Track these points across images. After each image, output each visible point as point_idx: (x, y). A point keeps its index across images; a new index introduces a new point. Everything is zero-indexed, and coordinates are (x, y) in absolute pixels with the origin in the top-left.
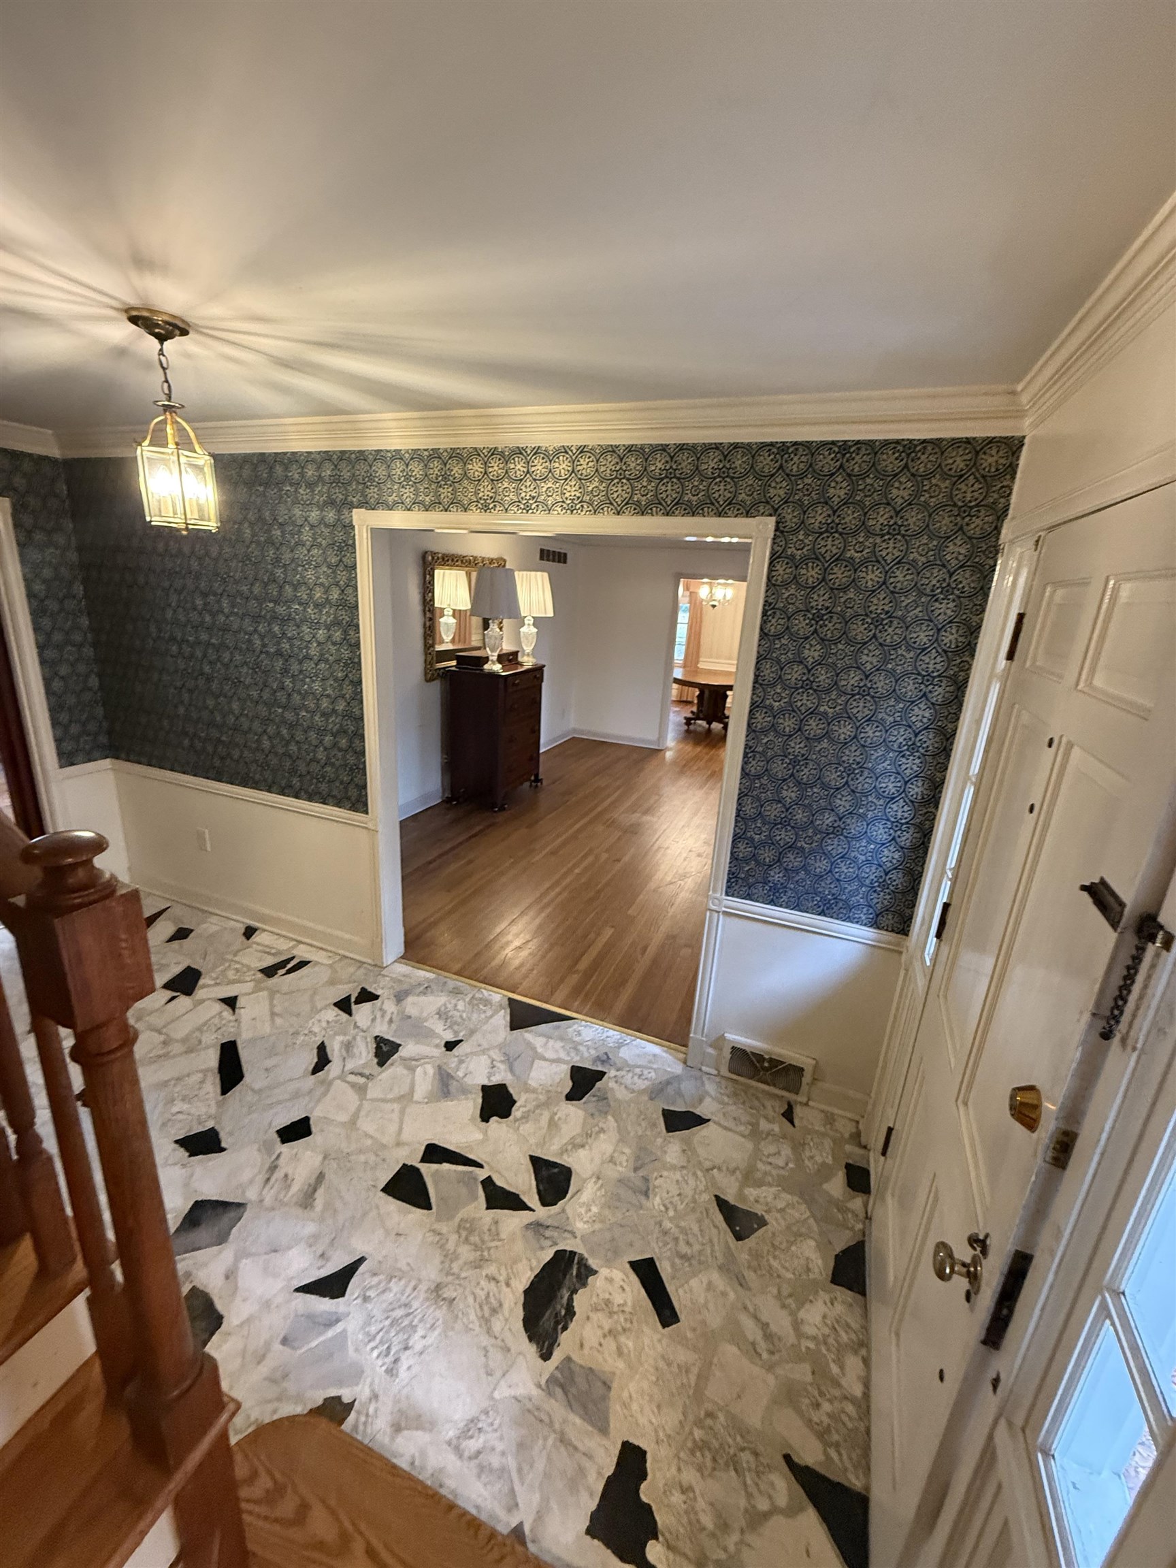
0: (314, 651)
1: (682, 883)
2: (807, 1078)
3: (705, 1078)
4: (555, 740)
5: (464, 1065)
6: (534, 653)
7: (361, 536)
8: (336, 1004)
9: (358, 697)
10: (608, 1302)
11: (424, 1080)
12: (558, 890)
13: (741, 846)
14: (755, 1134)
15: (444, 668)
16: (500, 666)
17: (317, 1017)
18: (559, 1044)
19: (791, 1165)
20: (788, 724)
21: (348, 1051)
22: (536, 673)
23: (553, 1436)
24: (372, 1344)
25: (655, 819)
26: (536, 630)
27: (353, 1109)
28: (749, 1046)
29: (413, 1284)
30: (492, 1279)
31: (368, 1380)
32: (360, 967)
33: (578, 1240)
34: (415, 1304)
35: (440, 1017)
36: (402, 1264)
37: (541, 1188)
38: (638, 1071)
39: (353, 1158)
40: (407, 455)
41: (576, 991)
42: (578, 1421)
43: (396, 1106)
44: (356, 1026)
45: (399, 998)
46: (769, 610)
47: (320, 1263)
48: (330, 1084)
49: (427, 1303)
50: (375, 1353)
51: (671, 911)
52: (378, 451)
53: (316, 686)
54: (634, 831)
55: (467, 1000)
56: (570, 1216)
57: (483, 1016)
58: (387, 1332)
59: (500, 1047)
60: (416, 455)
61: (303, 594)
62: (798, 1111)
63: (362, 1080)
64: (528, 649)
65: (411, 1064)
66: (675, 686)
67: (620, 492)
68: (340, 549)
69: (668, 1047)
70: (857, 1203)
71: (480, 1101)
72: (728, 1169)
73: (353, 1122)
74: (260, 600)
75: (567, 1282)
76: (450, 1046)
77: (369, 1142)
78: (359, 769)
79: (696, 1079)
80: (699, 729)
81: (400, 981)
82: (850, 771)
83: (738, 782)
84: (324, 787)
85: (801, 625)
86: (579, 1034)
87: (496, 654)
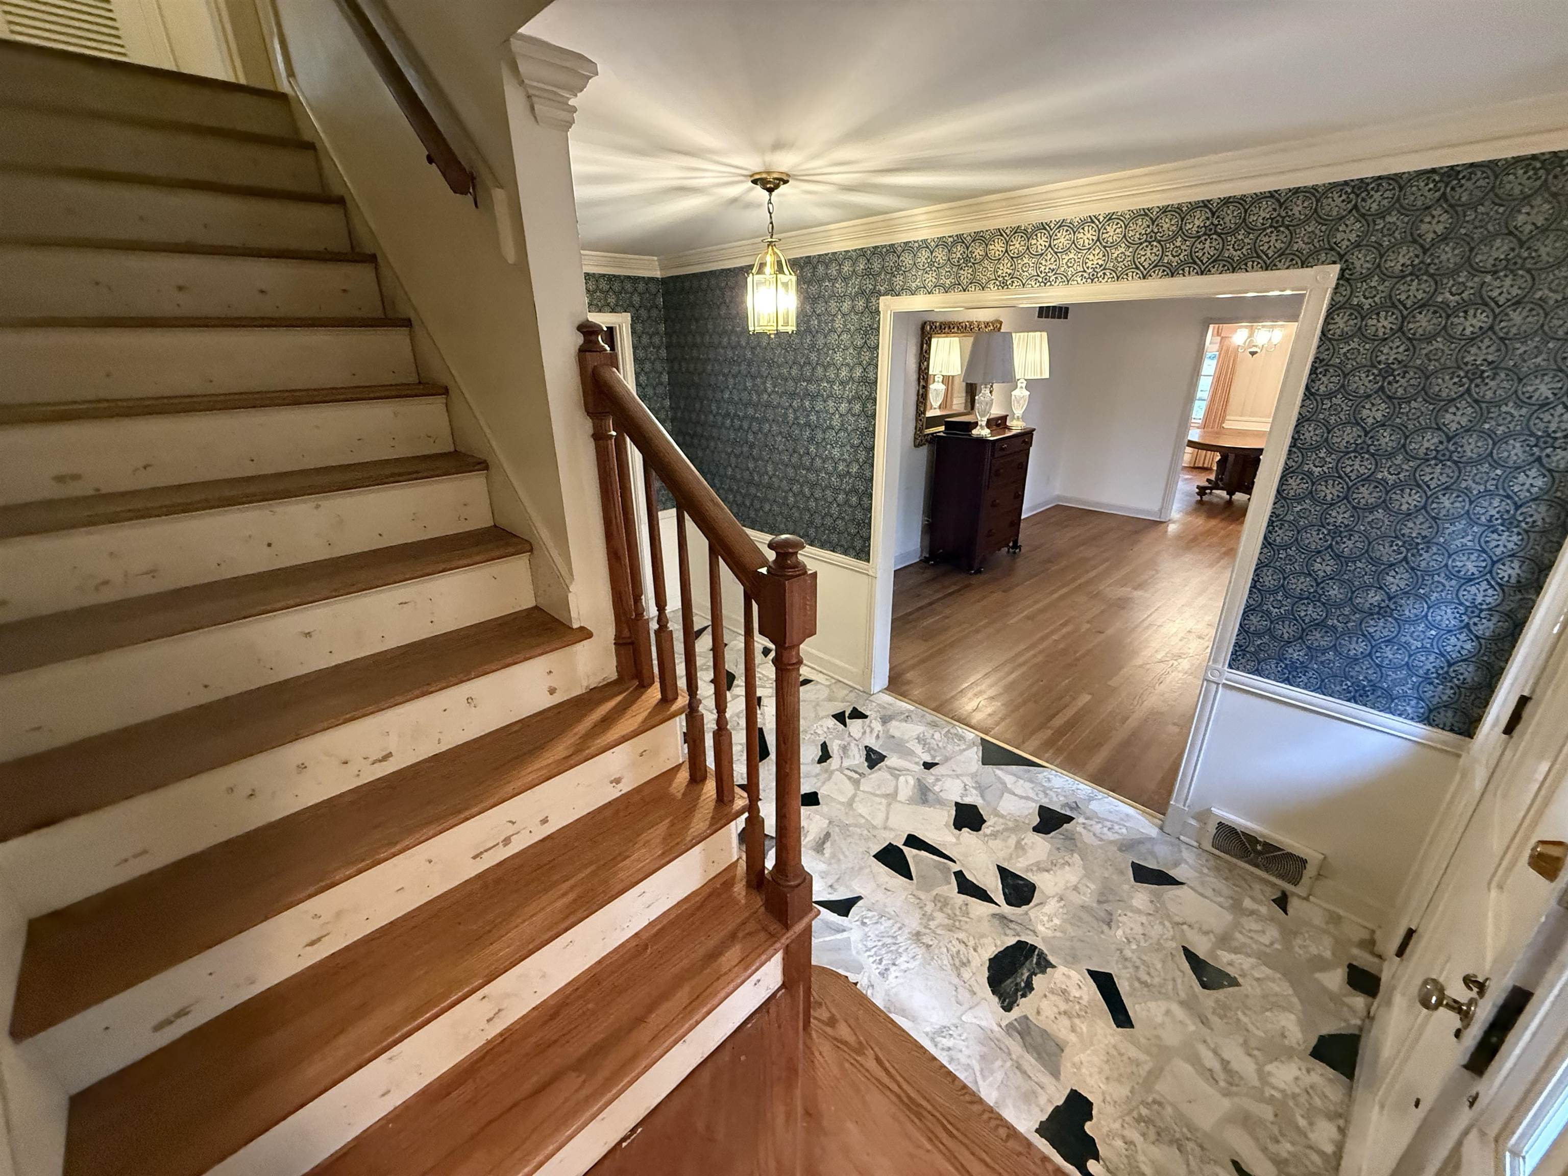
0: (836, 422)
1: (1176, 663)
2: (1310, 872)
3: (1183, 847)
4: (1039, 505)
5: (940, 783)
6: (1024, 418)
7: (885, 319)
8: (834, 716)
9: (870, 462)
10: (1064, 992)
11: (906, 787)
12: (1032, 653)
13: (1254, 619)
14: (1236, 907)
15: (932, 434)
16: (988, 431)
17: (820, 723)
18: (1028, 785)
19: (1278, 946)
20: (1329, 492)
21: (844, 753)
22: (1026, 437)
23: (1009, 1064)
24: (868, 953)
25: (1147, 595)
26: (1028, 393)
27: (850, 795)
28: (1239, 825)
29: (899, 925)
30: (960, 941)
31: (866, 974)
32: (851, 691)
33: (1039, 939)
34: (900, 939)
35: (919, 742)
36: (890, 910)
37: (1007, 891)
38: (1109, 824)
39: (851, 829)
40: (933, 243)
41: (1049, 743)
42: (1033, 1061)
43: (884, 801)
44: (850, 735)
45: (885, 720)
46: (1318, 367)
47: (830, 890)
48: (832, 772)
49: (909, 942)
50: (871, 959)
51: (1160, 688)
52: (906, 243)
53: (836, 452)
54: (1122, 604)
55: (943, 733)
56: (1032, 918)
57: (957, 748)
58: (880, 949)
59: (974, 776)
60: (942, 242)
61: (831, 374)
62: (1294, 904)
63: (856, 776)
64: (1018, 412)
65: (895, 773)
66: (1189, 450)
67: (1149, 254)
68: (866, 333)
69: (1144, 812)
70: (1359, 1001)
71: (954, 813)
72: (1200, 928)
73: (850, 803)
74: (796, 381)
75: (1027, 963)
76: (928, 766)
77: (863, 821)
78: (866, 524)
79: (1172, 845)
80: (1215, 500)
81: (884, 708)
82: (1412, 545)
83: (1258, 551)
84: (834, 538)
85: (1362, 382)
86: (1049, 780)
87: (985, 419)
